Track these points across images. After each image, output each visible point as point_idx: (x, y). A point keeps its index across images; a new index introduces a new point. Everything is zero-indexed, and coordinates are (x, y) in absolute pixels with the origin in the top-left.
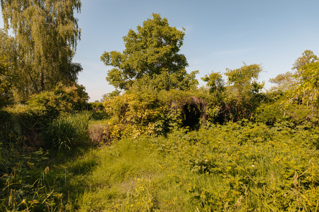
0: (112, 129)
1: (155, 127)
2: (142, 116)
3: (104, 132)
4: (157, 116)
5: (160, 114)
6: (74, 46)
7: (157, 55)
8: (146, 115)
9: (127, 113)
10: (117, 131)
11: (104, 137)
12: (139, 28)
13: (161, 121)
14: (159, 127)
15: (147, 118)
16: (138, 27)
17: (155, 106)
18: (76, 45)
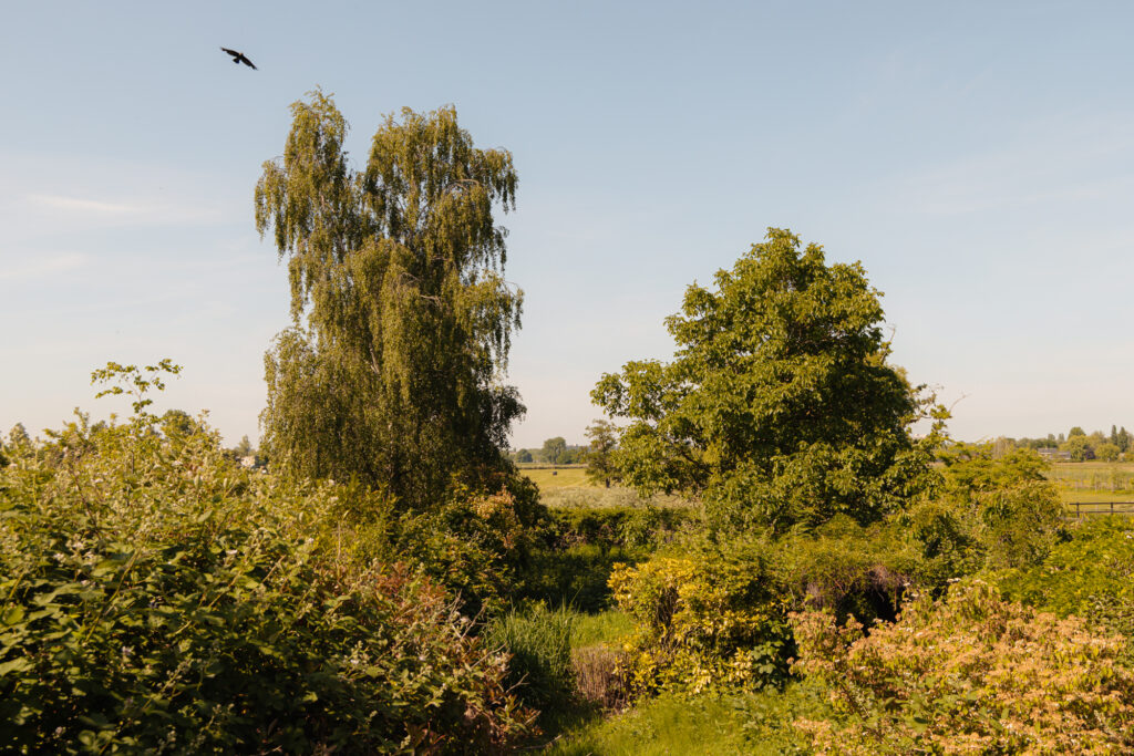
0: (636, 665)
1: (754, 662)
2: (716, 630)
3: (615, 671)
4: (758, 629)
5: (770, 622)
6: (503, 351)
7: (786, 386)
8: (728, 628)
9: (675, 617)
10: (650, 669)
11: (615, 686)
12: (723, 277)
13: (772, 645)
14: (765, 664)
15: (731, 634)
16: (718, 275)
17: (757, 599)
18: (507, 347)
